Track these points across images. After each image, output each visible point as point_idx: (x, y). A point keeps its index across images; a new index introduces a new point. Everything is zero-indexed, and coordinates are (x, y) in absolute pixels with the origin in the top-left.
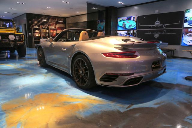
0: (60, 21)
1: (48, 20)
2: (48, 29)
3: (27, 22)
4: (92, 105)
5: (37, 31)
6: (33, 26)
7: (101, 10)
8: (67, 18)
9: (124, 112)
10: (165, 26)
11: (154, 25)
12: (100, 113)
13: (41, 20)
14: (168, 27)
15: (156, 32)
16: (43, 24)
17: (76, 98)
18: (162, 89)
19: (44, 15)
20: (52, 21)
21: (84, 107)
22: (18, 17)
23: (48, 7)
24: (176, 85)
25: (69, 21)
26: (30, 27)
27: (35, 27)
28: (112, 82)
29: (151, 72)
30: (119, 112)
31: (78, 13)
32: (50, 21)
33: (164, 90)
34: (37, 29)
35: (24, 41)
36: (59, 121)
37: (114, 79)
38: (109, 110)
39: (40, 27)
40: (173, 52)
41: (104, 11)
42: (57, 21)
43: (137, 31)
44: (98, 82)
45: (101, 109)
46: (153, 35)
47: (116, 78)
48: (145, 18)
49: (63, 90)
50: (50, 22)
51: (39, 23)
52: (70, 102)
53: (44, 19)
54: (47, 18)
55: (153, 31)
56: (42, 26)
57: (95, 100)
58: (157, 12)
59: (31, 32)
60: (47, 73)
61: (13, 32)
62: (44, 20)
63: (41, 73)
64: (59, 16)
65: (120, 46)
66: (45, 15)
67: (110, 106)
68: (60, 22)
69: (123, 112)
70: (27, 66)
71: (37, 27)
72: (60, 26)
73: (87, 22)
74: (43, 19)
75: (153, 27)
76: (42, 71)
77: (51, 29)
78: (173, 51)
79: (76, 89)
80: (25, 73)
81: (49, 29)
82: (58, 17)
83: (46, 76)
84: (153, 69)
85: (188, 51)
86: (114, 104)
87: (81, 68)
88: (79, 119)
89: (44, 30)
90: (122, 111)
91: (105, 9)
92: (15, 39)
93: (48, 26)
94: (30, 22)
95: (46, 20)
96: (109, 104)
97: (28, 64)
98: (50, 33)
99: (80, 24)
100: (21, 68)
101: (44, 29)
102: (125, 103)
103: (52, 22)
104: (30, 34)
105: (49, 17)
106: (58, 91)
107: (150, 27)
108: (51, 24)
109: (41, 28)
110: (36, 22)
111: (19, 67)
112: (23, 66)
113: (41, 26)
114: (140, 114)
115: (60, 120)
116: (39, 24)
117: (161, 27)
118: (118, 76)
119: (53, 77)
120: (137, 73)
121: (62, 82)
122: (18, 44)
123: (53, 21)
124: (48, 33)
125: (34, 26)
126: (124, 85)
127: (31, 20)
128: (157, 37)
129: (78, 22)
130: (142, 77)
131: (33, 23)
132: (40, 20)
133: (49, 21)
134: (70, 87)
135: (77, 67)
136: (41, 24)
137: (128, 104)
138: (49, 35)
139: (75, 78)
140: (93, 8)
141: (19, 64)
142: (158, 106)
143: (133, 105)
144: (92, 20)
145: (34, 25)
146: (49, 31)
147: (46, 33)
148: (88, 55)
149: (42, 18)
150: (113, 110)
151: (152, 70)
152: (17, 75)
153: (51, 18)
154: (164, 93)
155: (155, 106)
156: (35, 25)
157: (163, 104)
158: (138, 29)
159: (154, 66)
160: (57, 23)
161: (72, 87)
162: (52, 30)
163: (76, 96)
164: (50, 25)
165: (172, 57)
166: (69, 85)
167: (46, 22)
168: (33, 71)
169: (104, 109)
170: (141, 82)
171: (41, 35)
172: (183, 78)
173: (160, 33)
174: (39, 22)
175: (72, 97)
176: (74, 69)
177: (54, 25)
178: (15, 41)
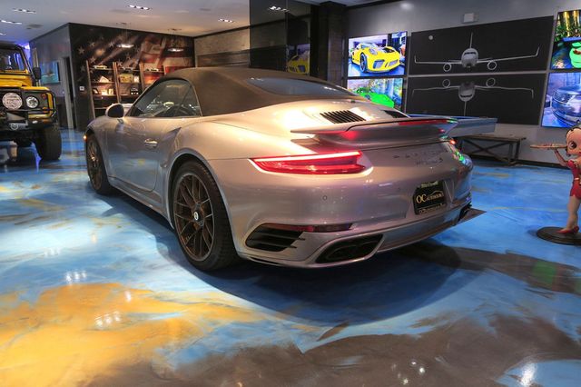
0: (174, 47)
1: (137, 44)
2: (137, 73)
3: (72, 53)
4: (215, 324)
5: (103, 80)
6: (91, 65)
7: (296, 13)
8: (196, 37)
9: (311, 350)
10: (492, 65)
11: (460, 63)
12: (230, 355)
13: (115, 46)
14: (501, 67)
15: (466, 82)
16: (122, 57)
17: (170, 301)
18: (453, 273)
19: (124, 30)
20: (149, 49)
21: (185, 330)
22: (46, 35)
23: (132, 6)
24: (503, 255)
25: (202, 49)
26: (83, 69)
27: (96, 67)
28: (282, 252)
29: (411, 218)
30: (294, 351)
31: (228, 23)
32: (144, 47)
33: (459, 274)
34: (105, 73)
35: (51, 112)
36: (89, 381)
37: (288, 243)
38: (262, 343)
39: (112, 67)
40: (515, 145)
41: (307, 16)
42: (167, 47)
43: (406, 79)
44: (242, 249)
45: (239, 341)
46: (456, 91)
47: (294, 241)
48: (431, 38)
49: (139, 273)
50: (144, 53)
51: (111, 56)
52: (146, 315)
53: (126, 43)
54: (133, 40)
55: (455, 81)
56: (120, 64)
57: (229, 306)
58: (469, 19)
59: (84, 83)
60: (108, 214)
61: (18, 84)
62: (124, 46)
63: (89, 215)
64: (171, 32)
65: (312, 136)
66: (129, 31)
67: (273, 330)
68: (174, 50)
69: (306, 353)
70: (54, 191)
71: (105, 68)
72: (174, 62)
73: (251, 51)
74: (119, 42)
75: (457, 69)
76: (94, 209)
77: (146, 74)
78: (517, 144)
79: (182, 268)
80: (37, 215)
81: (142, 73)
82: (169, 36)
83: (101, 224)
84: (418, 207)
85: (548, 149)
86: (287, 322)
87: (197, 203)
88: (157, 376)
89: (126, 78)
90: (304, 347)
91: (308, 11)
92: (24, 106)
93: (136, 63)
94: (82, 51)
95: (129, 46)
96: (269, 323)
97: (59, 185)
98: (145, 85)
99: (236, 56)
100: (33, 197)
101: (126, 72)
102: (320, 320)
103: (150, 52)
104: (82, 88)
105: (139, 36)
106: (124, 275)
107: (448, 67)
108: (147, 56)
109: (116, 69)
110: (100, 52)
111: (28, 195)
112: (43, 190)
113: (114, 64)
114: (360, 357)
115: (95, 377)
116: (108, 58)
117: (482, 67)
118: (300, 233)
119: (121, 230)
120: (361, 223)
121: (146, 244)
122: (35, 122)
123: (155, 49)
124: (140, 85)
125: (93, 64)
126: (318, 261)
127: (85, 45)
128: (469, 99)
129: (230, 50)
130: (378, 237)
131: (90, 53)
132: (111, 44)
133: (142, 50)
134: (164, 261)
135: (183, 201)
136: (115, 59)
137: (330, 321)
138: (140, 92)
139: (180, 233)
140: (273, 8)
141: (31, 185)
142: (426, 329)
143: (345, 325)
144: (272, 44)
145: (93, 60)
146: (140, 80)
147: (132, 84)
148: (210, 163)
149: (120, 38)
150: (276, 343)
151: (417, 213)
152: (14, 220)
153: (147, 38)
154: (457, 285)
155: (416, 332)
156: (98, 60)
157: (445, 322)
158: (410, 74)
159: (424, 198)
160: (166, 54)
161: (172, 262)
162: (150, 78)
163: (173, 295)
164: (145, 61)
165: (512, 160)
166: (164, 256)
167: (132, 53)
168: (67, 206)
169: (251, 340)
170: (376, 250)
171: (115, 93)
172: (531, 232)
173: (476, 86)
174: (109, 51)
175: (159, 298)
176: (178, 205)
177: (158, 60)
178: (23, 112)
